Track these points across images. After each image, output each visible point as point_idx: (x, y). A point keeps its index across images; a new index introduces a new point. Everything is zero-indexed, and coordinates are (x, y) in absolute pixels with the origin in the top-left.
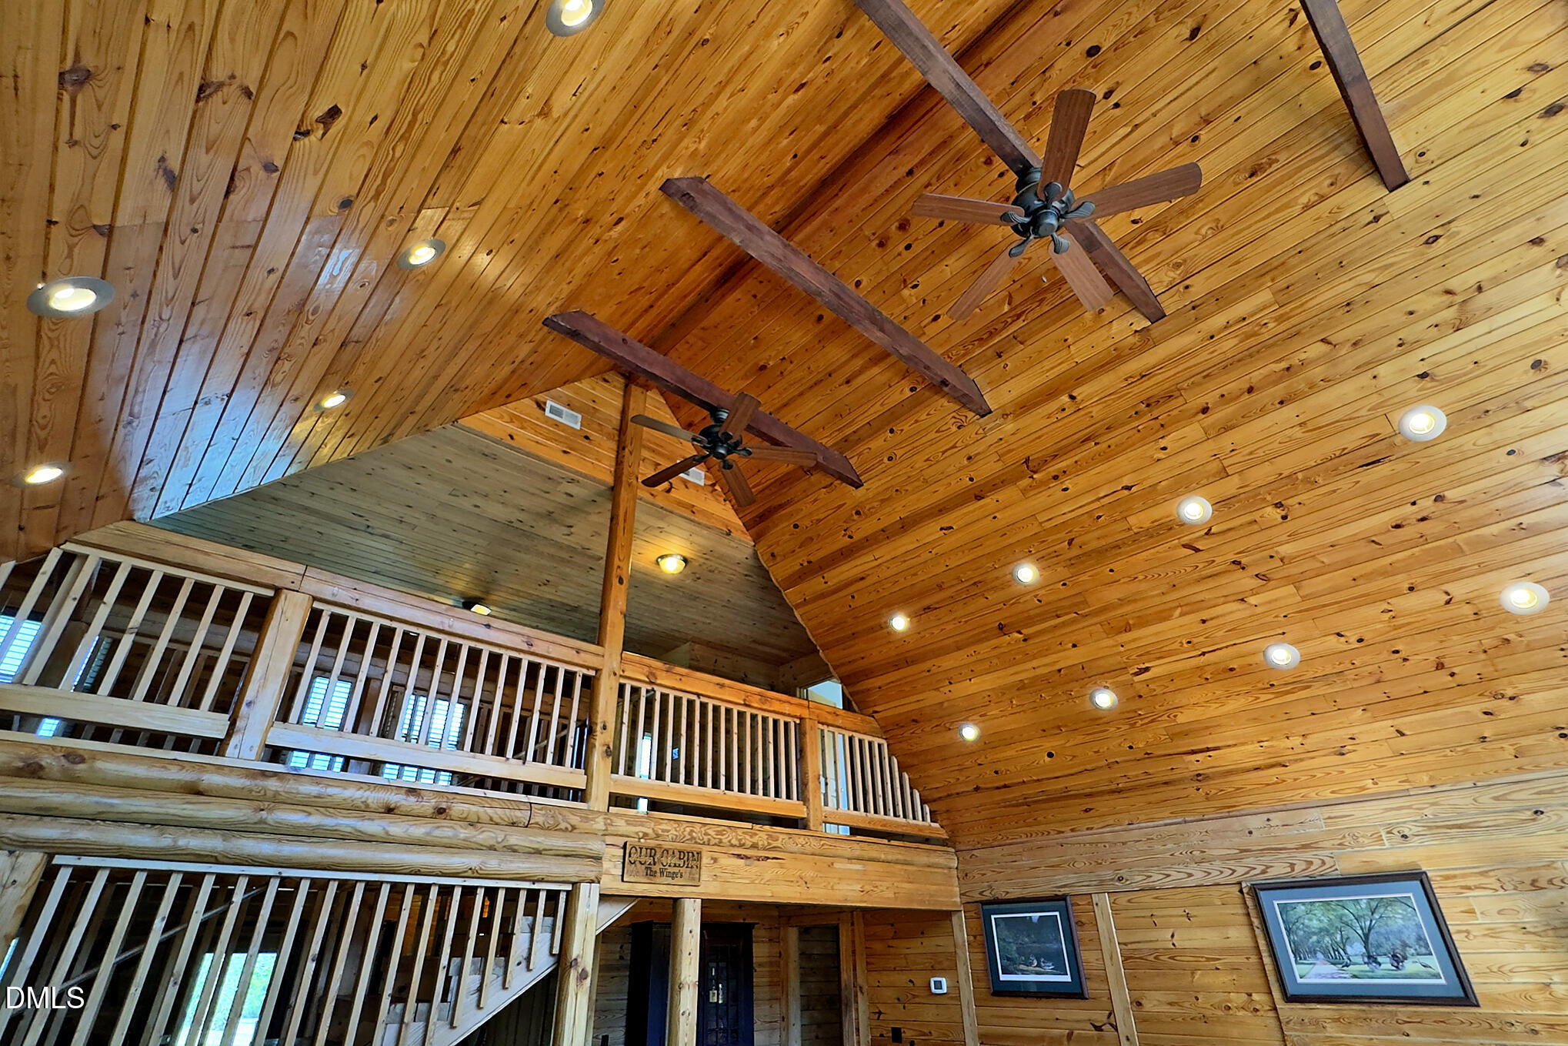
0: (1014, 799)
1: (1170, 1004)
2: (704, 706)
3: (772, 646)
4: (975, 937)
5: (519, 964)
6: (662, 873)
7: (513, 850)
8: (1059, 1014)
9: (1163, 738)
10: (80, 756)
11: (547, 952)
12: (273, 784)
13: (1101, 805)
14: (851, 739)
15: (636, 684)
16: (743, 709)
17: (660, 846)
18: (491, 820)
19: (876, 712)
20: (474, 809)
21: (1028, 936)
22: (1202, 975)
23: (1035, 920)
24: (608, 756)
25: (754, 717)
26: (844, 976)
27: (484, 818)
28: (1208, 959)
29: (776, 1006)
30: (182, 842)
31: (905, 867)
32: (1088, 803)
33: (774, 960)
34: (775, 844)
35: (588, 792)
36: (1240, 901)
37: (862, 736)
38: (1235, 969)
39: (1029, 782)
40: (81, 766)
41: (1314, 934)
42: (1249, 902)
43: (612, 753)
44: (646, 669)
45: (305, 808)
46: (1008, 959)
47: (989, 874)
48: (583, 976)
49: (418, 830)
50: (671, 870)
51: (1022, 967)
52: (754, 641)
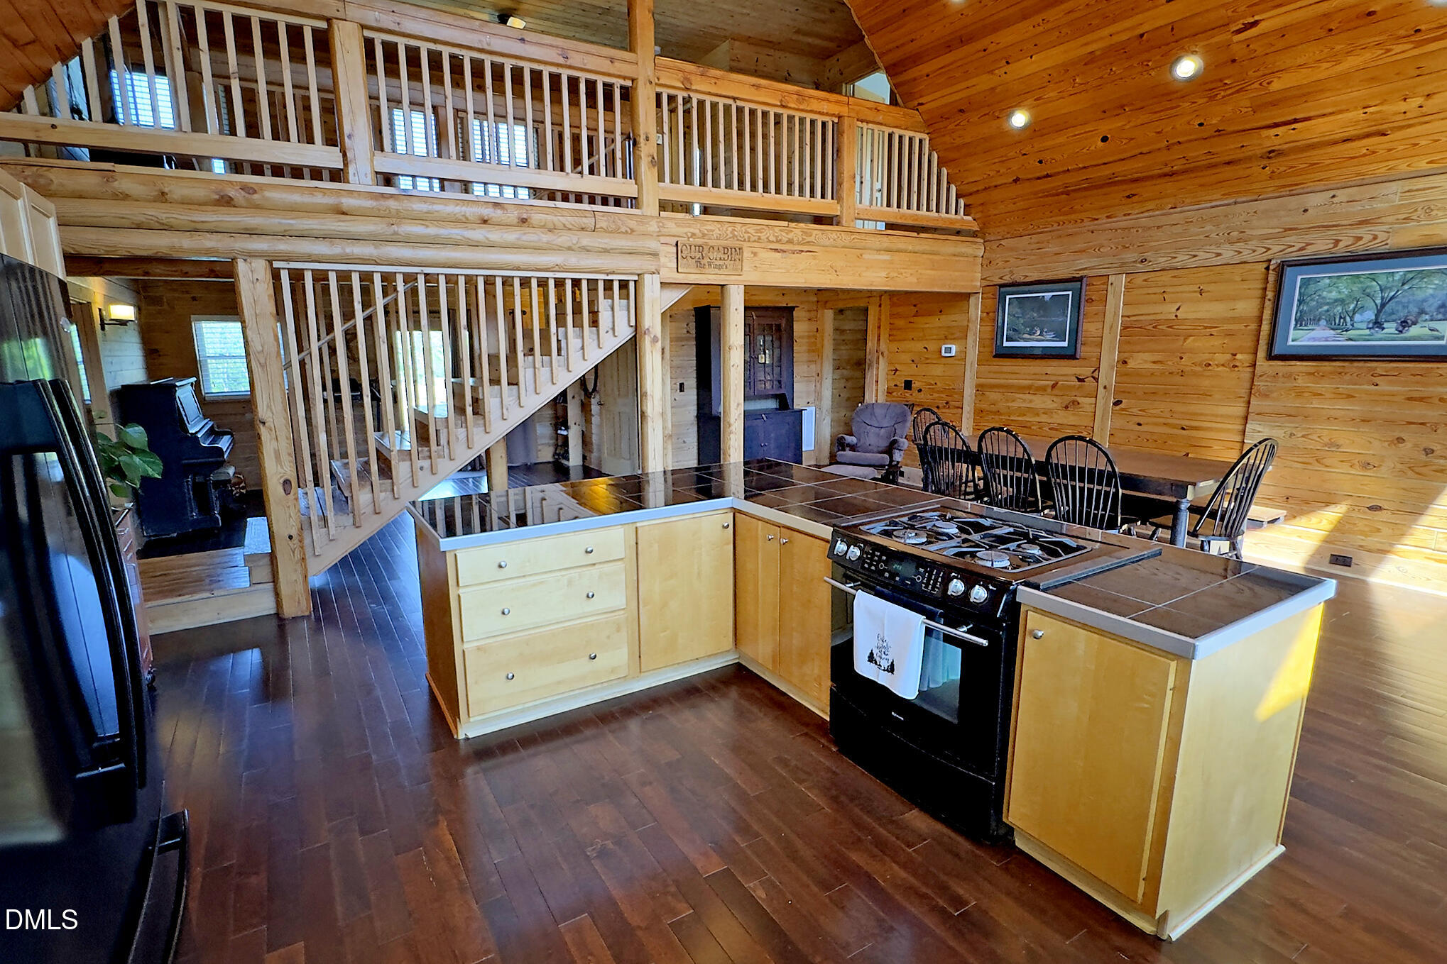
0: (1053, 188)
1: (1154, 362)
2: (740, 110)
3: (818, 36)
4: (988, 313)
5: (607, 332)
6: (710, 265)
7: (587, 250)
8: (1049, 370)
9: (1244, 110)
10: (252, 188)
11: (627, 325)
12: (392, 204)
13: (1146, 190)
14: (890, 136)
15: (673, 92)
16: (780, 111)
17: (706, 244)
18: (564, 225)
19: (922, 104)
20: (549, 217)
21: (1038, 312)
22: (1194, 340)
23: (1047, 299)
24: (654, 166)
25: (791, 118)
26: (869, 344)
27: (559, 225)
28: (1206, 328)
29: (813, 366)
30: (348, 250)
31: (931, 257)
32: (1134, 189)
33: (811, 334)
34: (808, 239)
35: (640, 199)
36: (1262, 276)
37: (902, 132)
38: (1229, 334)
39: (1074, 170)
40: (256, 196)
41: (1328, 304)
42: (1272, 277)
43: (658, 163)
44: (681, 74)
45: (423, 222)
46: (1014, 330)
47: (1012, 260)
48: (655, 340)
49: (511, 236)
50: (718, 262)
51: (1026, 336)
52: (798, 32)
